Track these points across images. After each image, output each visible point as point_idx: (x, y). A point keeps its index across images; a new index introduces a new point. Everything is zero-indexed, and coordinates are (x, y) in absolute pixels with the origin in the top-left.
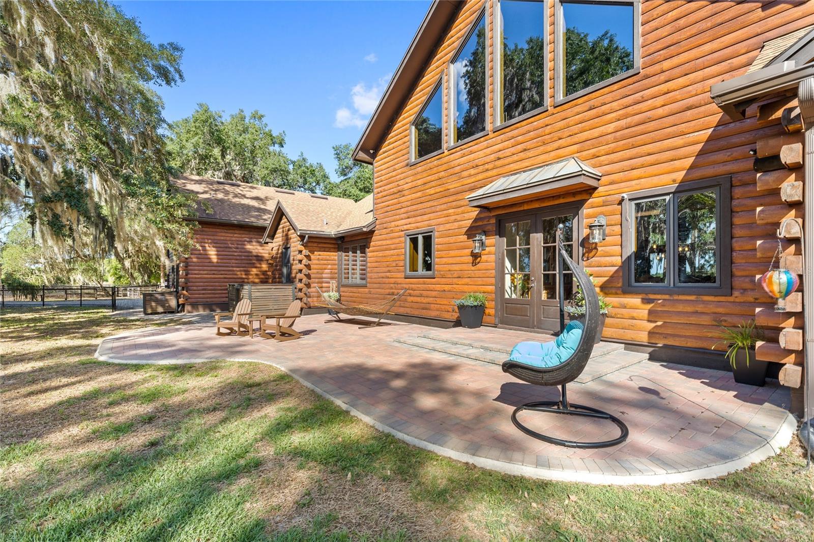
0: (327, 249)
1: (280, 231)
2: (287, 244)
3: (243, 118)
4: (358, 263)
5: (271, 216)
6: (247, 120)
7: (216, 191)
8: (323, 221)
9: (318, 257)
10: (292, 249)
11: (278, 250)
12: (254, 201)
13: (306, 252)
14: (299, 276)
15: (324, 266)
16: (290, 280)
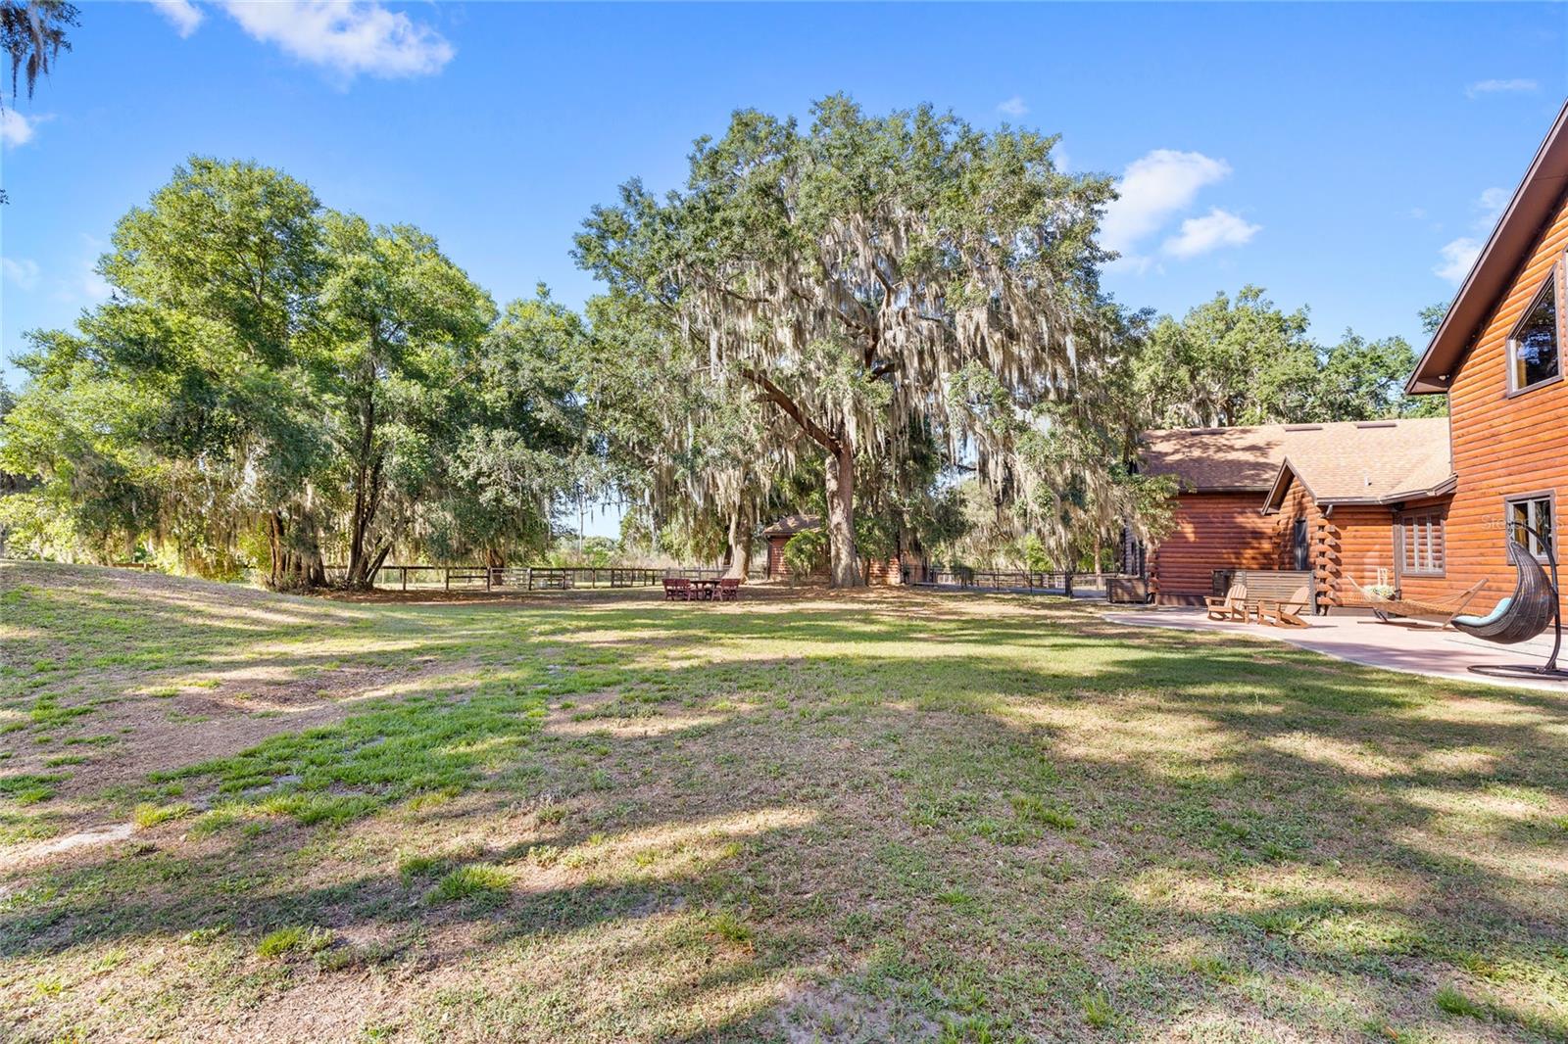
0: (1369, 522)
1: (1289, 497)
2: (1301, 515)
3: (1224, 306)
4: (1429, 541)
5: (1276, 473)
6: (1231, 308)
7: (1190, 447)
8: (1362, 481)
9: (1351, 534)
10: (1309, 523)
11: (1287, 523)
12: (1248, 453)
13: (1330, 527)
14: (1320, 560)
15: (1367, 547)
16: (1307, 566)
